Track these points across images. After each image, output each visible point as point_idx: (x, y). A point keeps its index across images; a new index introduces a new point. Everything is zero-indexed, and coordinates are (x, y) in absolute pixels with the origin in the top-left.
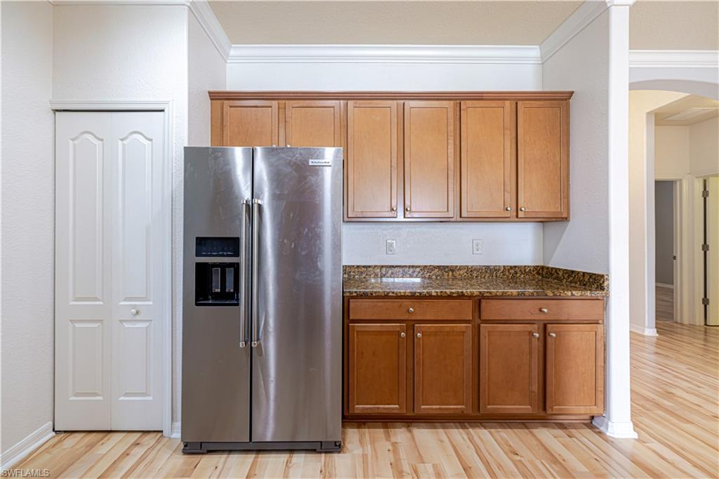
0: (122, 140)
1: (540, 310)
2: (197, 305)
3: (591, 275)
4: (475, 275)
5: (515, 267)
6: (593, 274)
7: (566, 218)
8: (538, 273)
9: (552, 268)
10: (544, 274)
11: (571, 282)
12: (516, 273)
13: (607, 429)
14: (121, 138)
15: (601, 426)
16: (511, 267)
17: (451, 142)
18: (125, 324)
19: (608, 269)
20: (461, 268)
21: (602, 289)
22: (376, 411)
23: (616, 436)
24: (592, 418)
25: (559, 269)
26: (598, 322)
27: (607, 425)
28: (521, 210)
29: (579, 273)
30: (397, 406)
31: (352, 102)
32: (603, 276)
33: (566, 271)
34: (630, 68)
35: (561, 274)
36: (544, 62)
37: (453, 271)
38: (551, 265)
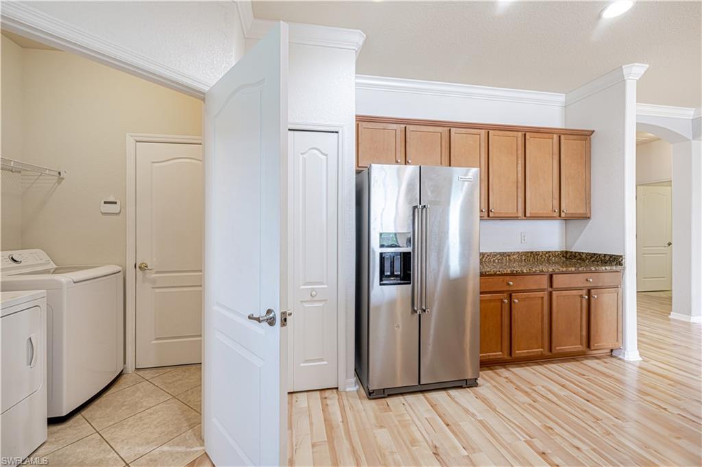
0: (302, 154)
1: (587, 280)
2: (381, 285)
3: (611, 256)
4: (523, 258)
5: (549, 252)
6: (613, 255)
7: (589, 218)
8: (563, 256)
9: (575, 253)
10: (568, 256)
11: (593, 261)
12: (550, 256)
13: (624, 356)
14: (302, 152)
15: (619, 355)
16: (547, 253)
17: (520, 162)
18: (304, 304)
19: (624, 252)
20: (514, 254)
21: (621, 264)
22: (488, 358)
23: (631, 360)
24: (612, 351)
25: (583, 253)
26: (617, 287)
27: (624, 353)
28: (563, 212)
29: (600, 255)
30: (500, 353)
31: (454, 129)
32: (621, 256)
33: (588, 254)
34: (637, 115)
35: (584, 256)
36: (566, 106)
37: (509, 256)
38: (573, 250)
